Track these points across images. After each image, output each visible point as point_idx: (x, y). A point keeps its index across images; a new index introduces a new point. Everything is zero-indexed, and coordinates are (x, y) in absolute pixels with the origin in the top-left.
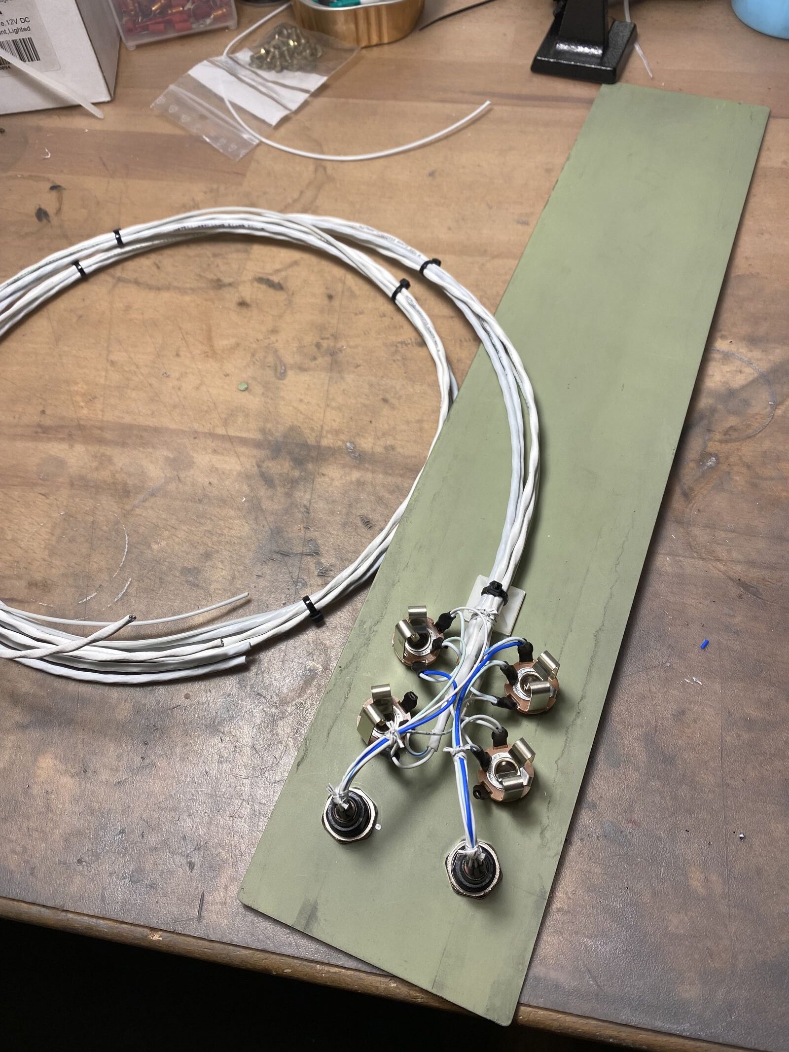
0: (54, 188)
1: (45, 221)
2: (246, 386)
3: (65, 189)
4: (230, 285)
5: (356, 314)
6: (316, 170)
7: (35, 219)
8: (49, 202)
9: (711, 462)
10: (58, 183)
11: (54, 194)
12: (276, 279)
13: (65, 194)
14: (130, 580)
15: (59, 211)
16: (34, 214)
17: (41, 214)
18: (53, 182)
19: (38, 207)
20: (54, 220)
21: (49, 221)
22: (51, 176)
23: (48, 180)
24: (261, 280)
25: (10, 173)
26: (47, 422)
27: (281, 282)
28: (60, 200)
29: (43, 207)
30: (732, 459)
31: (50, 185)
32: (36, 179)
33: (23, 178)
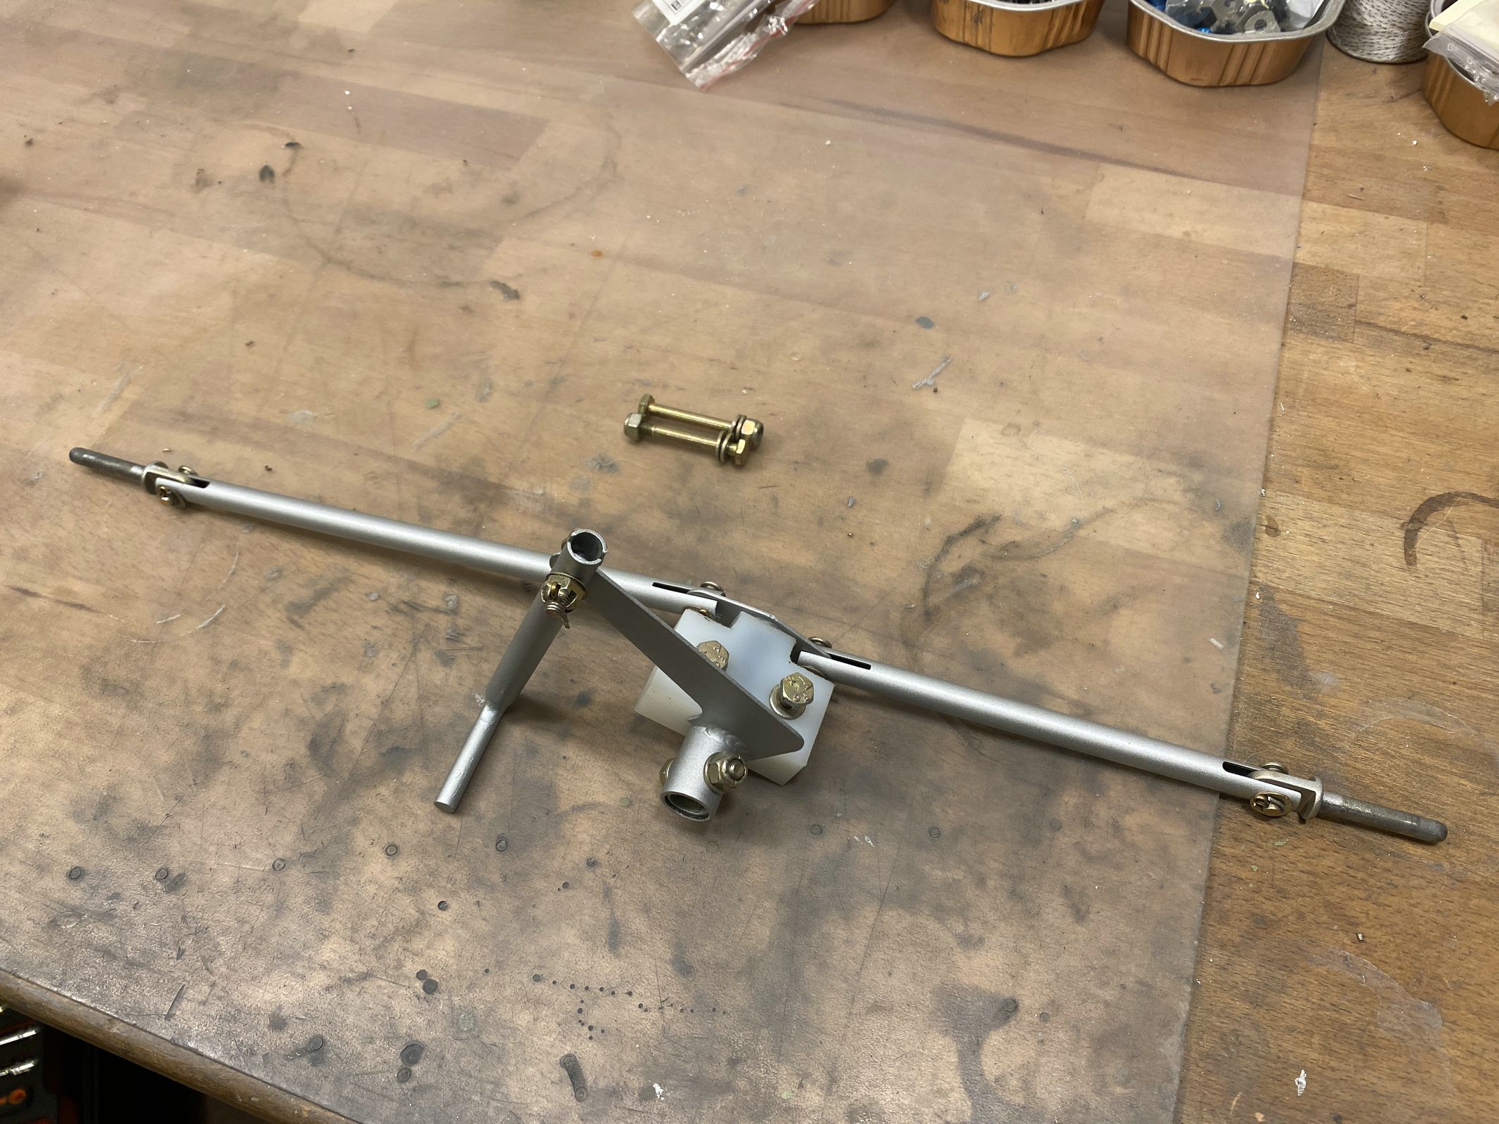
1: (267, 182)
2: (436, 404)
3: (302, 148)
4: (457, 284)
5: (596, 340)
6: (604, 166)
7: (257, 176)
8: (279, 161)
9: (975, 580)
10: (297, 140)
11: (289, 152)
12: (513, 285)
13: (302, 153)
14: (224, 606)
15: (288, 172)
16: (258, 171)
17: (266, 173)
18: (292, 138)
19: (264, 165)
20: (279, 182)
21: (272, 182)
23: (287, 135)
24: (497, 284)
26: (192, 408)
27: (519, 289)
28: (293, 161)
29: (271, 164)
30: (1001, 581)
31: (286, 141)
32: (274, 132)
33: (259, 128)
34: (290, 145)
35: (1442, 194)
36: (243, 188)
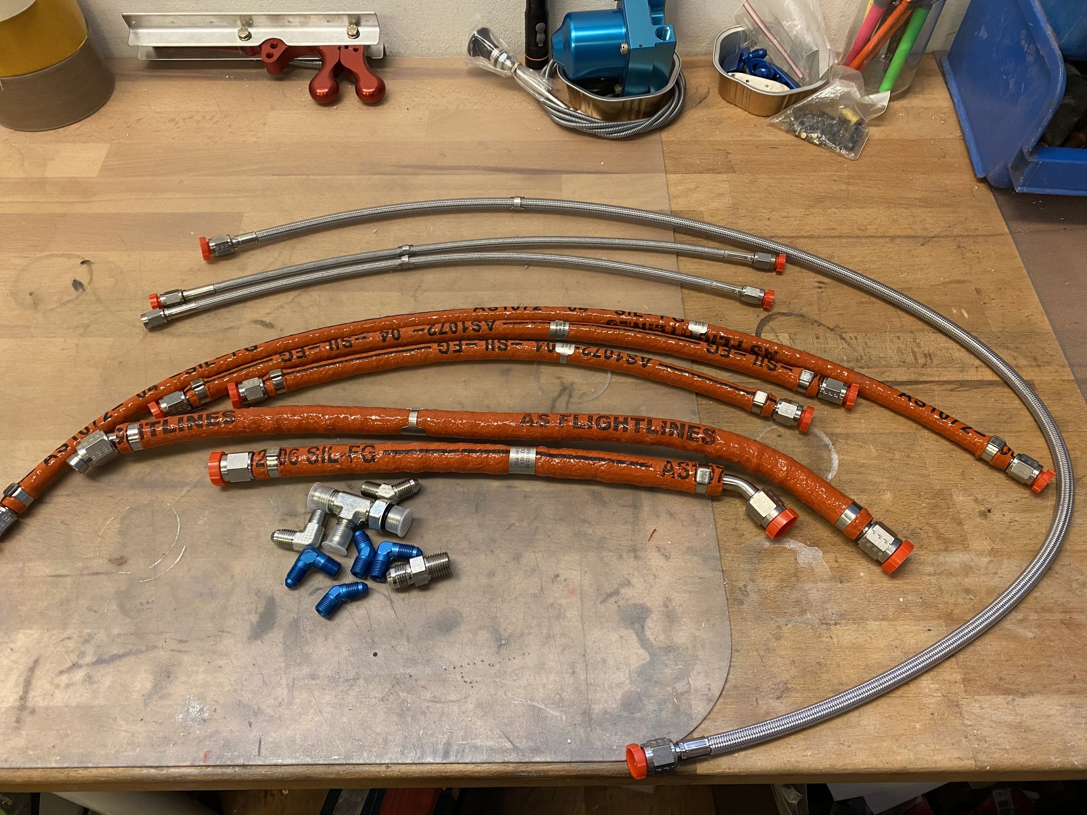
1: (81, 290)
3: (93, 263)
4: (233, 328)
7: (72, 289)
8: (81, 274)
10: (87, 258)
11: (85, 266)
12: (267, 320)
13: (94, 267)
14: (185, 547)
15: (91, 281)
16: (71, 285)
17: (77, 285)
18: (83, 258)
19: (73, 279)
20: (88, 289)
21: (84, 290)
22: (78, 253)
23: (78, 256)
24: (257, 322)
25: (45, 254)
27: (272, 322)
28: (91, 272)
29: (78, 279)
31: (81, 260)
32: (69, 256)
33: (57, 256)
34: (83, 263)
35: (730, 156)
36: (66, 298)
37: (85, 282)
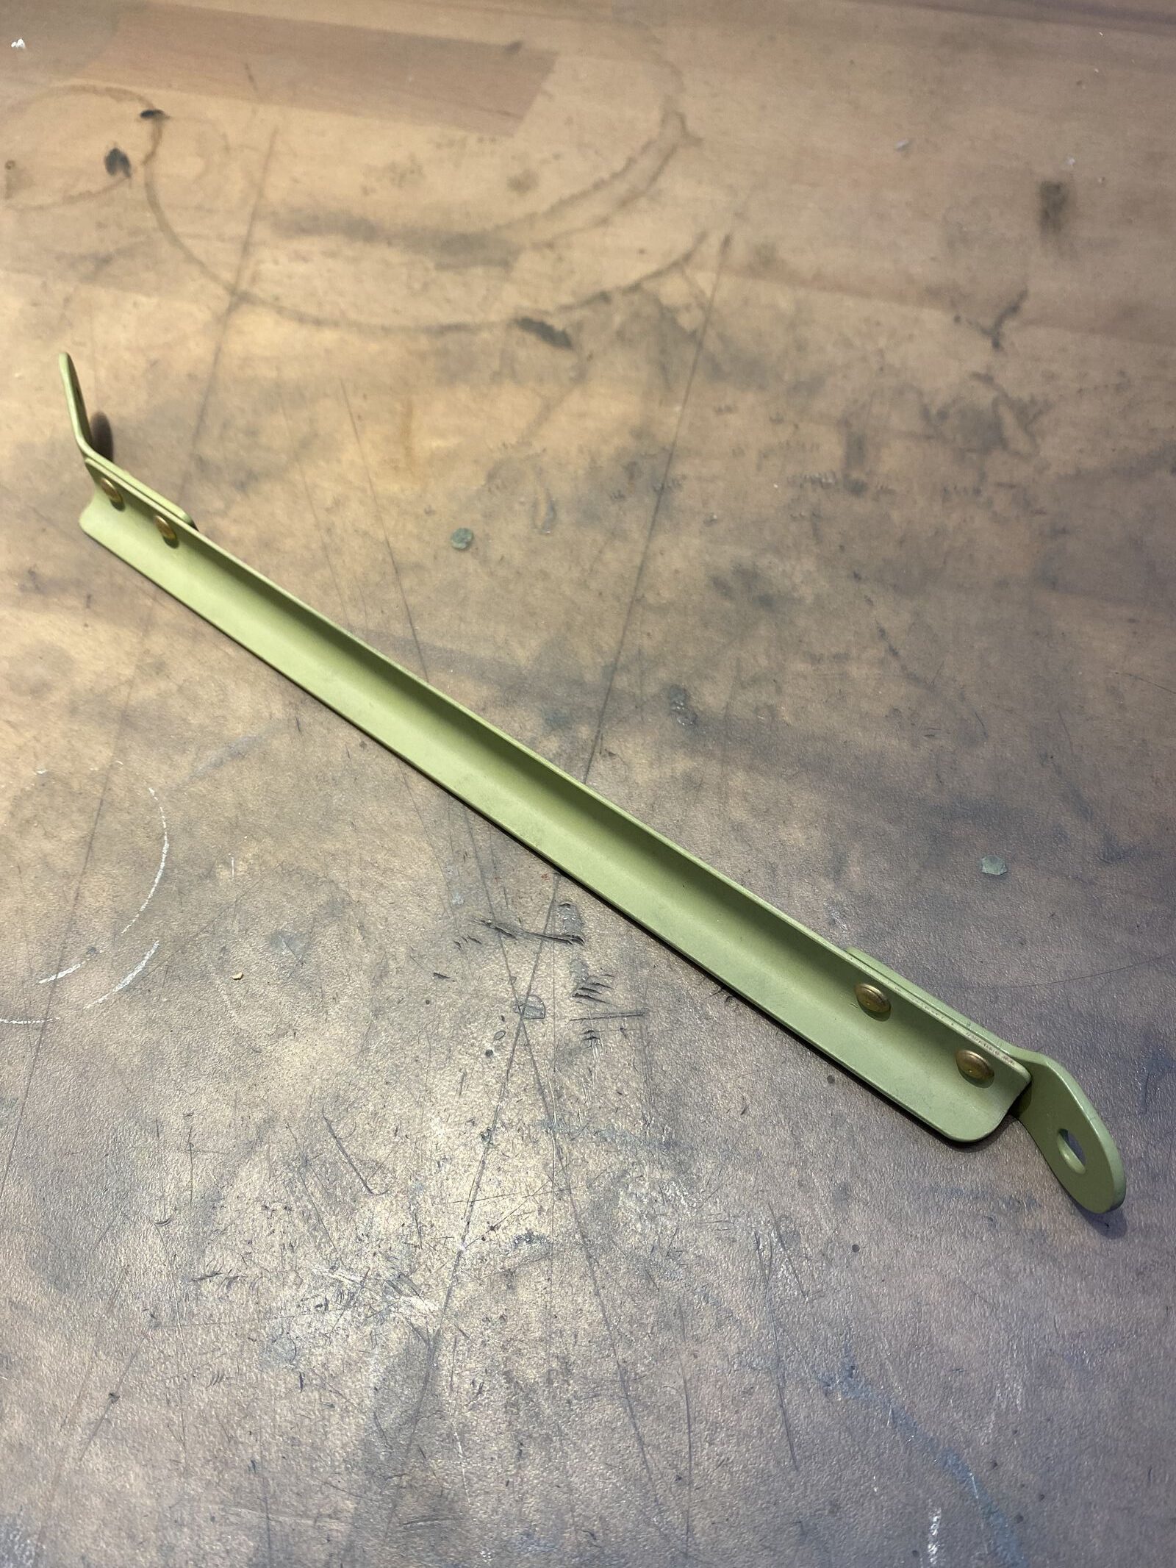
0: (149, 114)
1: (120, 175)
3: (168, 118)
6: (664, 122)
7: (103, 168)
8: (134, 140)
10: (158, 107)
11: (147, 125)
14: (156, 945)
15: (150, 157)
16: (102, 159)
17: (116, 161)
18: (149, 104)
19: (111, 148)
20: (139, 174)
21: (128, 175)
22: (147, 92)
23: (141, 99)
24: (527, 324)
25: (73, 81)
26: (47, 566)
27: (569, 331)
28: (156, 137)
31: (141, 109)
32: (119, 95)
33: (95, 91)
34: (146, 115)
36: (82, 186)
37: (135, 157)
